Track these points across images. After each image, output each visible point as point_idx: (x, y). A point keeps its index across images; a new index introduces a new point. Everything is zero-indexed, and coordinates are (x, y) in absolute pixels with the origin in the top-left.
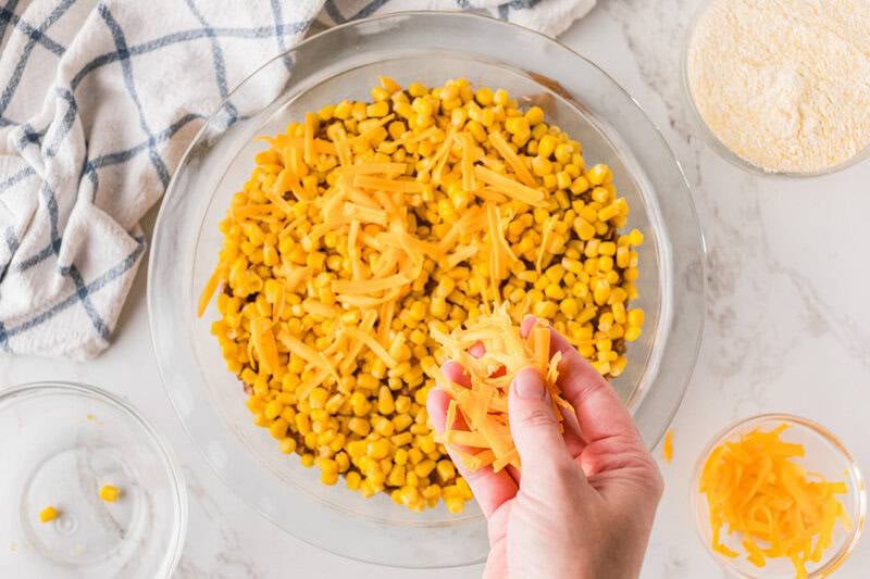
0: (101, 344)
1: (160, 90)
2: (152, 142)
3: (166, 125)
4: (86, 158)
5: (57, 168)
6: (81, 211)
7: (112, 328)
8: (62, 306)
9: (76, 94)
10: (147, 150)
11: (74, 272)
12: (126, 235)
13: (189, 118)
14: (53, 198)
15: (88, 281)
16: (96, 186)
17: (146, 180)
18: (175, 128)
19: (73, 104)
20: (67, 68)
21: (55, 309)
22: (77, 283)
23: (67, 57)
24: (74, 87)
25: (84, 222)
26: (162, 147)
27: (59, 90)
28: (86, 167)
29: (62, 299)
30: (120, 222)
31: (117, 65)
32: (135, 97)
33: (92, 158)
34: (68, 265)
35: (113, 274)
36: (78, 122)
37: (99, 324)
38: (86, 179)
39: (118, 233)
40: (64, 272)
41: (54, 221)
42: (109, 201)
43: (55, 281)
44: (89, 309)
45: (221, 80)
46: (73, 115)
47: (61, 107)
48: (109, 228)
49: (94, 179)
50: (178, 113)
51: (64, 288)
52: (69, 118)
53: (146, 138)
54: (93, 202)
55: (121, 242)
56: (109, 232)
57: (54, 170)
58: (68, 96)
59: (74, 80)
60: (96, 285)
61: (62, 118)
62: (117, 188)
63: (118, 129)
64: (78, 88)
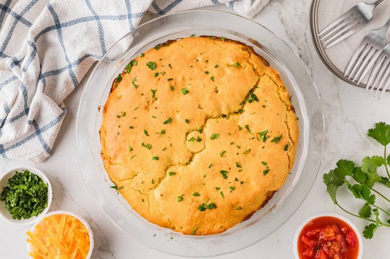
0: (46, 155)
1: (74, 43)
2: (70, 66)
3: (77, 59)
4: (41, 73)
5: (27, 77)
6: (38, 96)
7: (51, 148)
8: (29, 138)
9: (36, 44)
10: (68, 70)
11: (34, 123)
12: (58, 107)
13: (87, 56)
14: (25, 90)
15: (41, 127)
16: (45, 85)
17: (67, 83)
18: (81, 60)
19: (35, 48)
20: (33, 32)
21: (26, 139)
22: (36, 128)
23: (33, 28)
24: (35, 41)
25: (39, 101)
26: (75, 69)
27: (29, 42)
28: (40, 76)
29: (29, 135)
30: (55, 101)
31: (55, 31)
32: (63, 46)
33: (43, 72)
34: (32, 120)
35: (52, 124)
36: (37, 56)
37: (45, 146)
38: (40, 82)
39: (54, 106)
40: (30, 122)
41: (26, 100)
42: (50, 91)
43: (26, 127)
44: (41, 140)
45: (102, 39)
46: (35, 53)
47: (30, 50)
48: (50, 103)
49: (44, 82)
50: (82, 54)
51: (30, 130)
52: (33, 55)
53: (67, 64)
54: (43, 92)
55: (56, 110)
56: (50, 105)
57: (26, 77)
58: (33, 45)
59: (36, 38)
60: (44, 129)
61: (30, 54)
62: (54, 86)
63: (55, 60)
64: (37, 41)
